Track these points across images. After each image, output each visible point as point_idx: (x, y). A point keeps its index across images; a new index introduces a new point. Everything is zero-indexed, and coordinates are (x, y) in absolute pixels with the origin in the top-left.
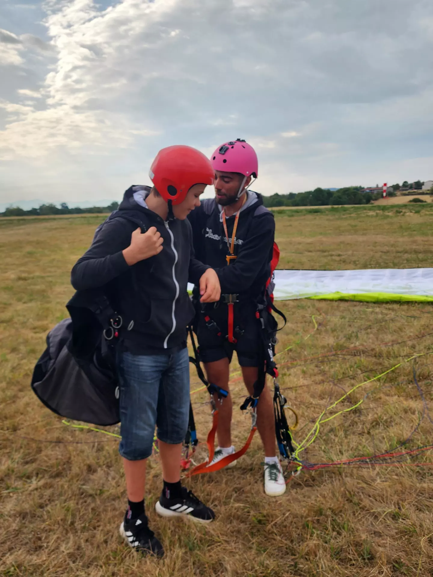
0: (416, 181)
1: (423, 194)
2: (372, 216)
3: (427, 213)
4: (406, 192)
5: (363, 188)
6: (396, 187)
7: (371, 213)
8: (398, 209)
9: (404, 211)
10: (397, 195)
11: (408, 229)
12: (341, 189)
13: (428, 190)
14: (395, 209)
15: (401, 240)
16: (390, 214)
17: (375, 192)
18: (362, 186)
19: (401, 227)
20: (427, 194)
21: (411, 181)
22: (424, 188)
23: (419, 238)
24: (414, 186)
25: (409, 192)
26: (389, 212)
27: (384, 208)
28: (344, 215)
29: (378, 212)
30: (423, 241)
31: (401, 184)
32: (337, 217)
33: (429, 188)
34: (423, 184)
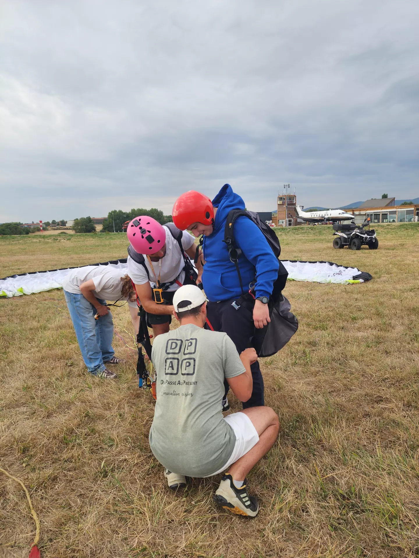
0: (61, 220)
1: (67, 229)
2: (36, 242)
3: (76, 240)
4: (55, 228)
5: (22, 224)
6: (47, 224)
7: (35, 240)
8: (55, 238)
9: (59, 239)
10: (49, 229)
11: (65, 251)
12: (4, 224)
13: (71, 227)
14: (53, 238)
15: (62, 257)
16: (50, 241)
17: (32, 227)
18: (21, 223)
19: (60, 249)
20: (70, 229)
21: (58, 220)
22: (68, 225)
23: (75, 256)
24: (60, 224)
25: (57, 228)
26: (48, 240)
27: (44, 237)
28: (13, 241)
29: (40, 239)
30: (77, 257)
31: (51, 222)
32: (7, 243)
33: (71, 226)
34: (66, 222)
